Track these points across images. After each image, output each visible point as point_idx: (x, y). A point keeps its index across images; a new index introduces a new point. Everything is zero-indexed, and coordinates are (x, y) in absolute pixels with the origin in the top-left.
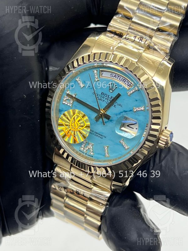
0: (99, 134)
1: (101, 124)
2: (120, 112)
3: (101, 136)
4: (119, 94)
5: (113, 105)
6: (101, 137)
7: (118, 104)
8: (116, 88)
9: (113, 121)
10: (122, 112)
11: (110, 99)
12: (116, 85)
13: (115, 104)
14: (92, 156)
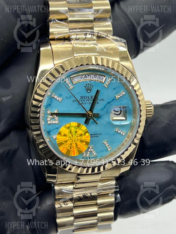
0: (94, 135)
1: (92, 124)
2: (104, 106)
3: (96, 135)
4: (98, 90)
5: (96, 103)
6: (97, 137)
7: (100, 100)
8: (92, 86)
9: (101, 117)
10: (107, 105)
11: (91, 99)
12: (91, 84)
13: (97, 101)
14: (96, 157)
